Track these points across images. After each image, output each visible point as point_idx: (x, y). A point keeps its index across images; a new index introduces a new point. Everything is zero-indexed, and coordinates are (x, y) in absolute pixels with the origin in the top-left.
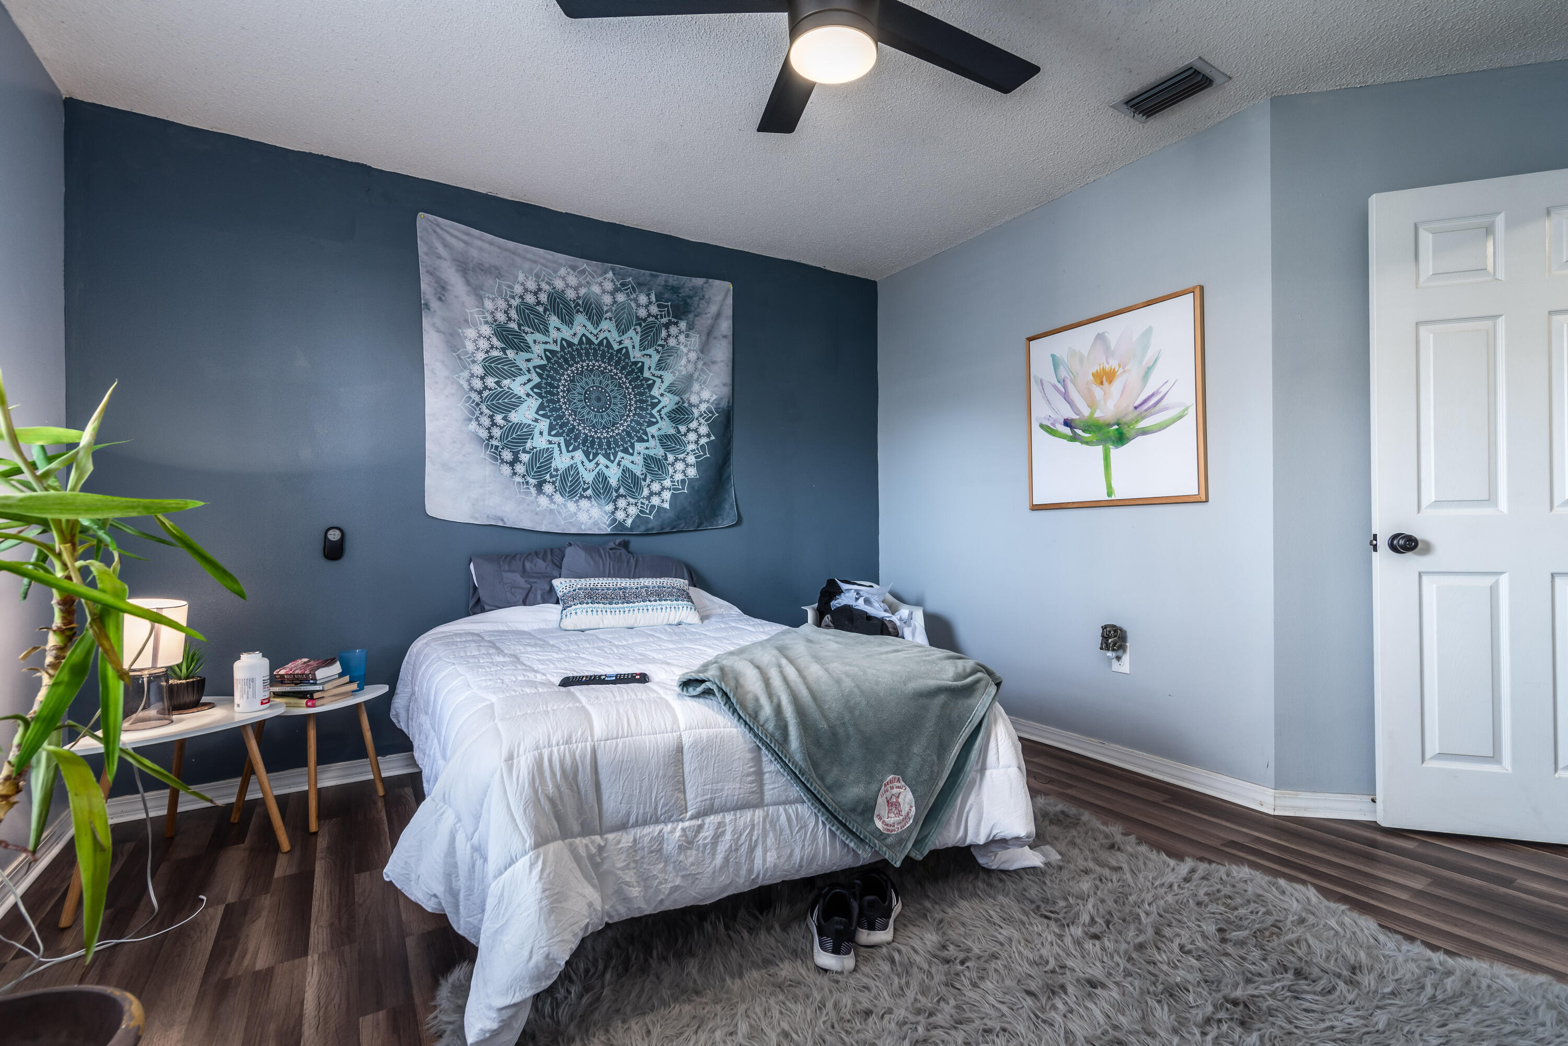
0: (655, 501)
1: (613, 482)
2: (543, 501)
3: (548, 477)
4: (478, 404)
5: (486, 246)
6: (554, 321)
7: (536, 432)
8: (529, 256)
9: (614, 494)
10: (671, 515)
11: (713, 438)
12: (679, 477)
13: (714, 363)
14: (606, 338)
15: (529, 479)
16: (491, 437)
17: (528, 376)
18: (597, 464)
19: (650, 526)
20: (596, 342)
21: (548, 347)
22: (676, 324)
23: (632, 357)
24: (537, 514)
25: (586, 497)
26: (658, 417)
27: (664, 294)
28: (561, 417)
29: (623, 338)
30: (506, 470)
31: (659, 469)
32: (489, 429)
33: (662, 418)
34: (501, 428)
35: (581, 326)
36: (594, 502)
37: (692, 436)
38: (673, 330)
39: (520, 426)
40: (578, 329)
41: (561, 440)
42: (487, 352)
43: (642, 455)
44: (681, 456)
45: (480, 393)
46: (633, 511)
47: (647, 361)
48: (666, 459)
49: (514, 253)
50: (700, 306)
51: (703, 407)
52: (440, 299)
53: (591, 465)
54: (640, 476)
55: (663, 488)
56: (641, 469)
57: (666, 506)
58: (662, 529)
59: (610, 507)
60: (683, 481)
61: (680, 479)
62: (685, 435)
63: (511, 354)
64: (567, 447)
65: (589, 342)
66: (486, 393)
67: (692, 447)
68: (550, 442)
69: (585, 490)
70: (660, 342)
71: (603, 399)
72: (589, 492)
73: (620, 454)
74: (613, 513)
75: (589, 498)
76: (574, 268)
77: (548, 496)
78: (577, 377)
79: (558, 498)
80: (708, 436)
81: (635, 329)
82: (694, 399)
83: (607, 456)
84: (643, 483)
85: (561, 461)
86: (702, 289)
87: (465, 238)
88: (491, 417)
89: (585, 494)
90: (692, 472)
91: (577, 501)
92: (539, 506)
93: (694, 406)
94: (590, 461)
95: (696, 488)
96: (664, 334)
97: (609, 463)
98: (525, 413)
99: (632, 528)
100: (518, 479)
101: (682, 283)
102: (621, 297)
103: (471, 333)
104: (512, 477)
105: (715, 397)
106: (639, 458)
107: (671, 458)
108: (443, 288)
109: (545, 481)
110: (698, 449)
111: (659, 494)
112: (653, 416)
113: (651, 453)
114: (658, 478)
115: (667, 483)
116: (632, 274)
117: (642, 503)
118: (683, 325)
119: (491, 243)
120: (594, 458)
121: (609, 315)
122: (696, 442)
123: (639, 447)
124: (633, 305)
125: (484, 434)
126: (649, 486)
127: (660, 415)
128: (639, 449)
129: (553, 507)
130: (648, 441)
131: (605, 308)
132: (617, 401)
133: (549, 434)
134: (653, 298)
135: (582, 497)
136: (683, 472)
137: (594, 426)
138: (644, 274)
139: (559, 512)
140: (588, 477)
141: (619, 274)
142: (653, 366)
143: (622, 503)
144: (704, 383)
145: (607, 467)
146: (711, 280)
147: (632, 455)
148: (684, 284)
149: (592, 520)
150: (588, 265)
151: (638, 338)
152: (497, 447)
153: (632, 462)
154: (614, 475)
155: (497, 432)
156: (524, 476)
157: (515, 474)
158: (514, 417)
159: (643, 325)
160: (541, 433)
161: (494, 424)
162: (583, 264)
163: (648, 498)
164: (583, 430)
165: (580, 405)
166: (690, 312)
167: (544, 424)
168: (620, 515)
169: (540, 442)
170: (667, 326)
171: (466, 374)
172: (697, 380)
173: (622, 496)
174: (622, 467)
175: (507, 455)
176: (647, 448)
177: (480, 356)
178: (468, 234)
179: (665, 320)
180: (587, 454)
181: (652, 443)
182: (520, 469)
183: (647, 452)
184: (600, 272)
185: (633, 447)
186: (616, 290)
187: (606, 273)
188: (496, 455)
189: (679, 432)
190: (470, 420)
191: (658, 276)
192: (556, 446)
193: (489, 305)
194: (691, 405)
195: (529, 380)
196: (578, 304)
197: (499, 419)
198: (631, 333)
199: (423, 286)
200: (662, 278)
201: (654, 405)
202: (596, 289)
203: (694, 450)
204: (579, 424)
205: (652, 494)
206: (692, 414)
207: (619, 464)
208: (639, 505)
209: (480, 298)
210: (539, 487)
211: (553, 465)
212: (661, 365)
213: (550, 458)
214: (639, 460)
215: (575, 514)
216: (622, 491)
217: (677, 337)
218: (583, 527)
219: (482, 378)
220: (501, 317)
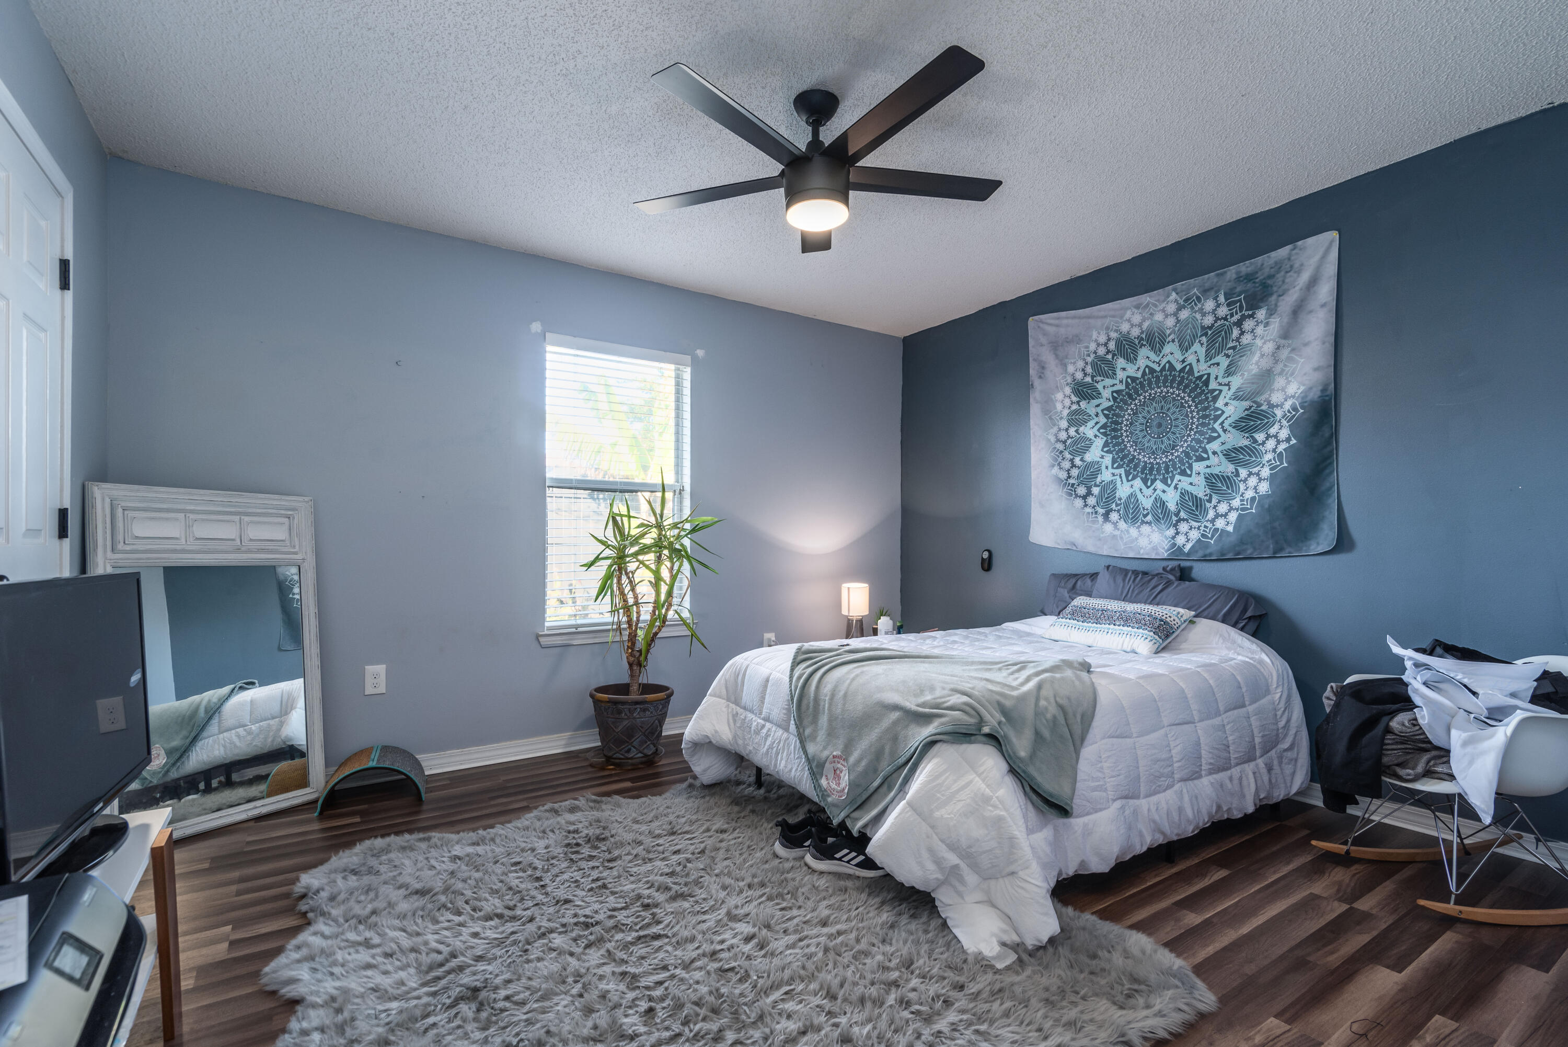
0: (1220, 523)
1: (1172, 506)
2: (1108, 527)
3: (1114, 506)
4: (1061, 452)
5: (1070, 321)
6: (1121, 362)
7: (1103, 468)
8: (1102, 313)
9: (1174, 518)
10: (1233, 539)
11: (1294, 441)
12: (1250, 494)
13: (1306, 344)
14: (1169, 362)
15: (1098, 509)
16: (1069, 477)
17: (1096, 419)
18: (1155, 490)
19: (1208, 551)
20: (1158, 369)
21: (1115, 388)
22: (1252, 316)
23: (1196, 371)
24: (1100, 540)
25: (1147, 523)
26: (1220, 431)
27: (1235, 288)
28: (1122, 450)
29: (1186, 355)
30: (1079, 503)
31: (1228, 488)
32: (1068, 470)
33: (1225, 431)
34: (1079, 468)
35: (1146, 358)
36: (1154, 527)
37: (1271, 444)
38: (1248, 324)
39: (1092, 464)
40: (1142, 362)
41: (1122, 471)
42: (1070, 408)
43: (1202, 475)
44: (1255, 470)
45: (1064, 442)
46: (1195, 535)
47: (1214, 371)
48: (1237, 475)
49: (1089, 317)
50: (1287, 281)
51: (1287, 406)
52: (1040, 377)
53: (1148, 492)
54: (1203, 497)
55: (1231, 509)
56: (1204, 490)
57: (1230, 529)
58: (1223, 555)
59: (1172, 531)
60: (1253, 499)
61: (1249, 497)
62: (1263, 443)
63: (1083, 404)
64: (1127, 476)
65: (1152, 371)
66: (1069, 441)
67: (1269, 456)
68: (1113, 475)
69: (1145, 516)
70: (1231, 345)
71: (1164, 424)
72: (1149, 518)
73: (1177, 477)
74: (1173, 538)
75: (1149, 523)
76: (1137, 307)
77: (1113, 523)
78: (1140, 409)
79: (1122, 525)
80: (1288, 440)
81: (1200, 341)
82: (1276, 398)
83: (1164, 481)
84: (1208, 505)
85: (1123, 491)
86: (1289, 259)
87: (1056, 322)
88: (1072, 461)
89: (1145, 520)
90: (1264, 488)
91: (1139, 527)
92: (1103, 532)
93: (1277, 406)
94: (1148, 487)
95: (1267, 506)
96: (1236, 332)
97: (1165, 488)
98: (1094, 454)
99: (1189, 554)
100: (1088, 510)
101: (1259, 265)
102: (1184, 314)
103: (1060, 396)
104: (1083, 508)
105: (1302, 388)
106: (1199, 478)
107: (1243, 473)
108: (1043, 368)
109: (1111, 510)
110: (1274, 458)
111: (1225, 515)
112: (1214, 430)
113: (1216, 471)
114: (1225, 497)
115: (1236, 503)
116: (1193, 285)
117: (1206, 527)
118: (1261, 314)
119: (1074, 317)
120: (1152, 484)
121: (1172, 337)
122: (1274, 451)
123: (1198, 466)
124: (1198, 316)
125: (1063, 475)
126: (1215, 507)
127: (1223, 427)
128: (1198, 469)
129: (1117, 533)
130: (1208, 458)
131: (1168, 332)
132: (1178, 422)
133: (1113, 468)
134: (1222, 299)
135: (1143, 522)
136: (1255, 488)
137: (1153, 453)
138: (1208, 279)
139: (1121, 538)
140: (1147, 503)
141: (1182, 291)
142: (1221, 375)
143: (1183, 527)
144: (1292, 374)
145: (1164, 491)
146: (1300, 243)
147: (1190, 476)
148: (1262, 265)
149: (1152, 545)
150: (1150, 297)
151: (1204, 349)
152: (1073, 485)
153: (1191, 484)
154: (1171, 499)
155: (1075, 472)
156: (1094, 507)
157: (1086, 505)
158: (1089, 457)
159: (1210, 332)
160: (1107, 468)
161: (1073, 466)
162: (1145, 298)
163: (1213, 521)
164: (1143, 458)
165: (1141, 434)
166: (1271, 294)
167: (1108, 459)
168: (1180, 540)
169: (1106, 476)
170: (1239, 324)
171: (1055, 429)
172: (1280, 374)
173: (1184, 520)
174: (1179, 490)
175: (1082, 490)
176: (1208, 467)
177: (1066, 412)
178: (1058, 318)
179: (1236, 318)
180: (1145, 481)
181: (1214, 460)
182: (1091, 501)
183: (1208, 470)
184: (1162, 298)
185: (1191, 467)
186: (1180, 308)
187: (1168, 297)
188: (1071, 491)
189: (1255, 441)
190: (1053, 466)
191: (1225, 272)
192: (1118, 477)
193: (1071, 369)
194: (1271, 406)
195: (1097, 423)
196: (1142, 339)
197: (1077, 461)
198: (1196, 347)
199: (1031, 371)
200: (1231, 272)
201: (1217, 418)
202: (1159, 317)
203: (1270, 460)
204: (1139, 453)
205: (1217, 516)
206: (1274, 415)
207: (1176, 488)
208: (1202, 528)
209: (1065, 366)
210: (1106, 516)
211: (1117, 495)
212: (1229, 372)
213: (1115, 489)
214: (1200, 481)
215: (1137, 539)
216: (1183, 515)
217: (1252, 331)
218: (1142, 551)
219: (1067, 430)
220: (1079, 375)
